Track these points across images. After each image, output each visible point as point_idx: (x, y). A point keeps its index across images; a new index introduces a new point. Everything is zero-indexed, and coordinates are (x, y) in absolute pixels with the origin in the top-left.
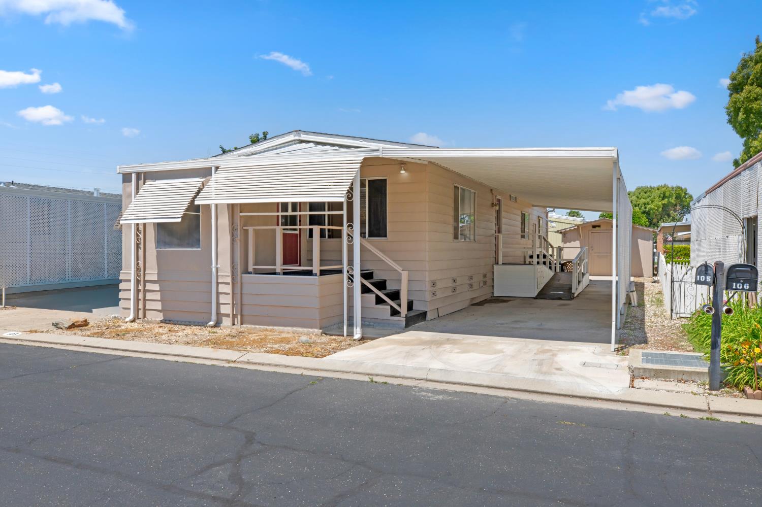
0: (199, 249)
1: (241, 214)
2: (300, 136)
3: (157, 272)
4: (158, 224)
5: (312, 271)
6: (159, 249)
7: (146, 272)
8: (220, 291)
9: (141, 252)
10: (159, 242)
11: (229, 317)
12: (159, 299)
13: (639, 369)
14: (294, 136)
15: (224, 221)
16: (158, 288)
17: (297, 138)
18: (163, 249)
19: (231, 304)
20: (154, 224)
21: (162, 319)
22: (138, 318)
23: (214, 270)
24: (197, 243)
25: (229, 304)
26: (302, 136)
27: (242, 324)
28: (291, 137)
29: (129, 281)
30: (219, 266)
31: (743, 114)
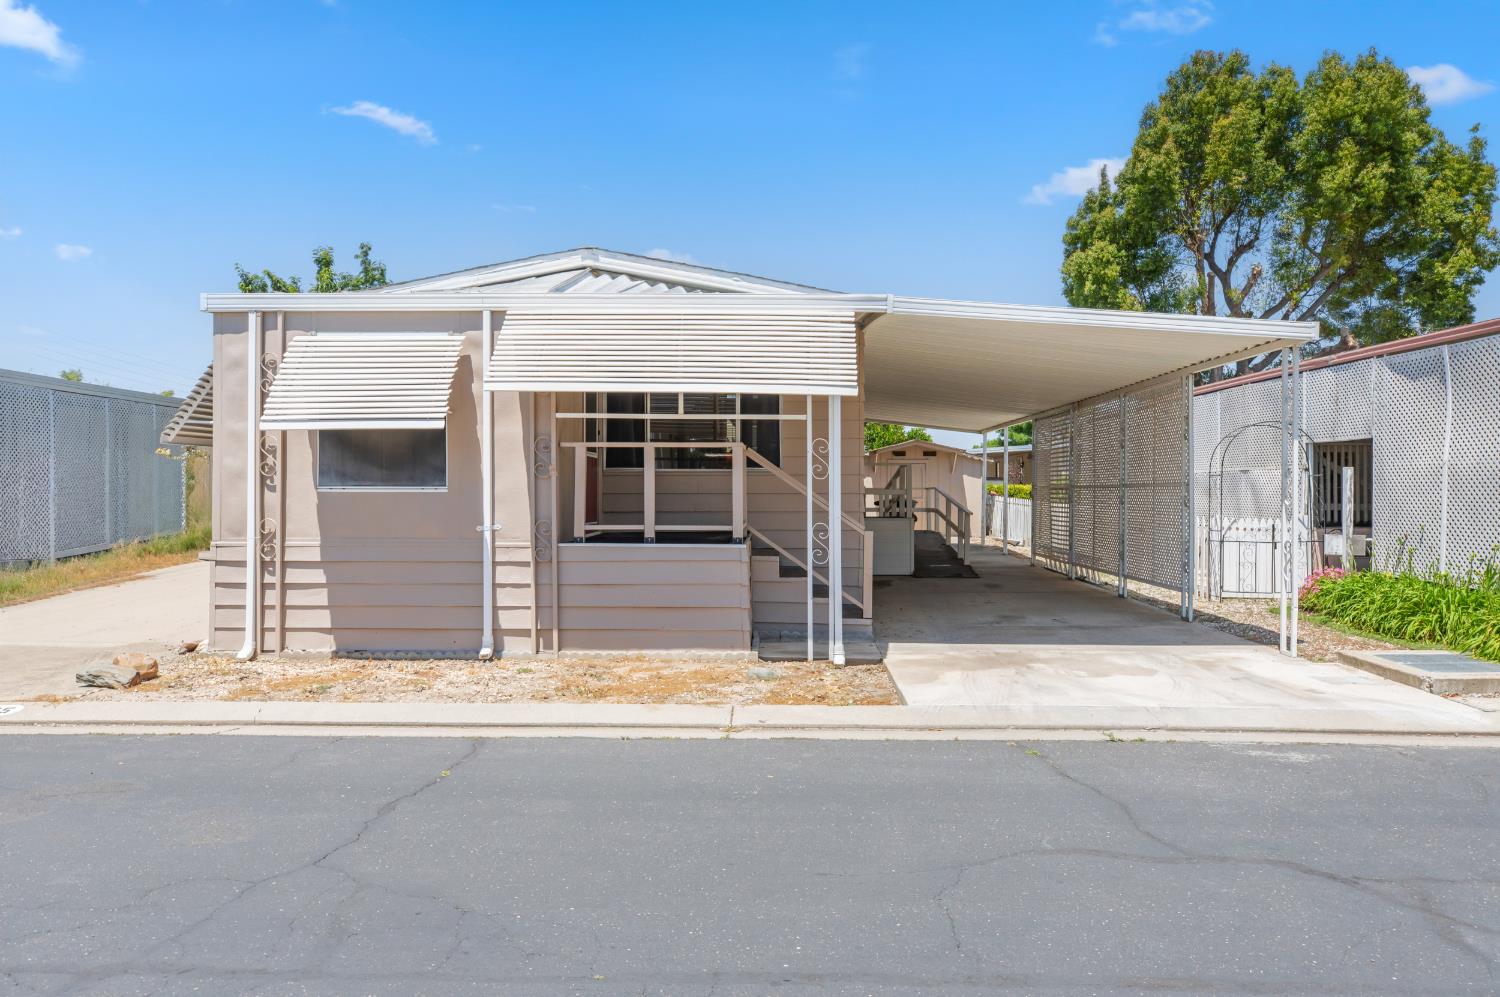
0: (443, 490)
1: (560, 415)
2: (597, 260)
3: (318, 543)
4: (324, 434)
5: (731, 533)
6: (324, 490)
7: (287, 543)
8: (499, 580)
9: (273, 499)
10: (326, 473)
11: (530, 636)
12: (326, 603)
13: (1442, 681)
14: (583, 259)
15: (513, 428)
16: (323, 580)
17: (589, 263)
18: (338, 490)
19: (533, 608)
20: (311, 432)
21: (334, 648)
22: (263, 651)
23: (487, 535)
24: (438, 475)
25: (529, 608)
26: (602, 259)
27: (560, 650)
28: (576, 260)
29: (242, 564)
30: (497, 526)
31: (1093, 284)
